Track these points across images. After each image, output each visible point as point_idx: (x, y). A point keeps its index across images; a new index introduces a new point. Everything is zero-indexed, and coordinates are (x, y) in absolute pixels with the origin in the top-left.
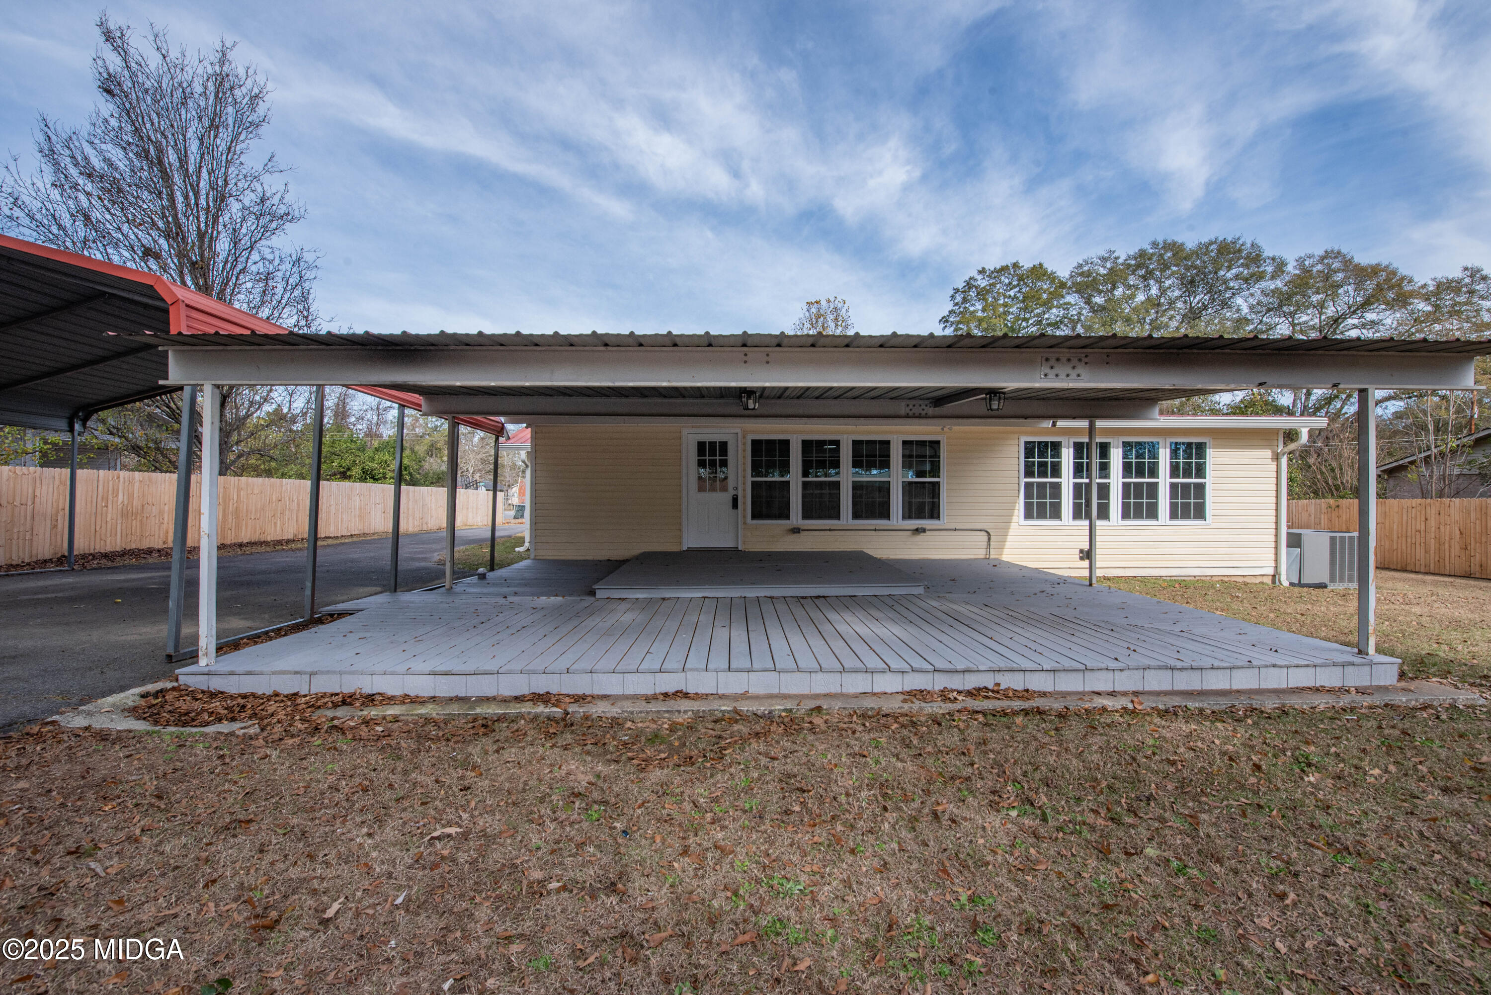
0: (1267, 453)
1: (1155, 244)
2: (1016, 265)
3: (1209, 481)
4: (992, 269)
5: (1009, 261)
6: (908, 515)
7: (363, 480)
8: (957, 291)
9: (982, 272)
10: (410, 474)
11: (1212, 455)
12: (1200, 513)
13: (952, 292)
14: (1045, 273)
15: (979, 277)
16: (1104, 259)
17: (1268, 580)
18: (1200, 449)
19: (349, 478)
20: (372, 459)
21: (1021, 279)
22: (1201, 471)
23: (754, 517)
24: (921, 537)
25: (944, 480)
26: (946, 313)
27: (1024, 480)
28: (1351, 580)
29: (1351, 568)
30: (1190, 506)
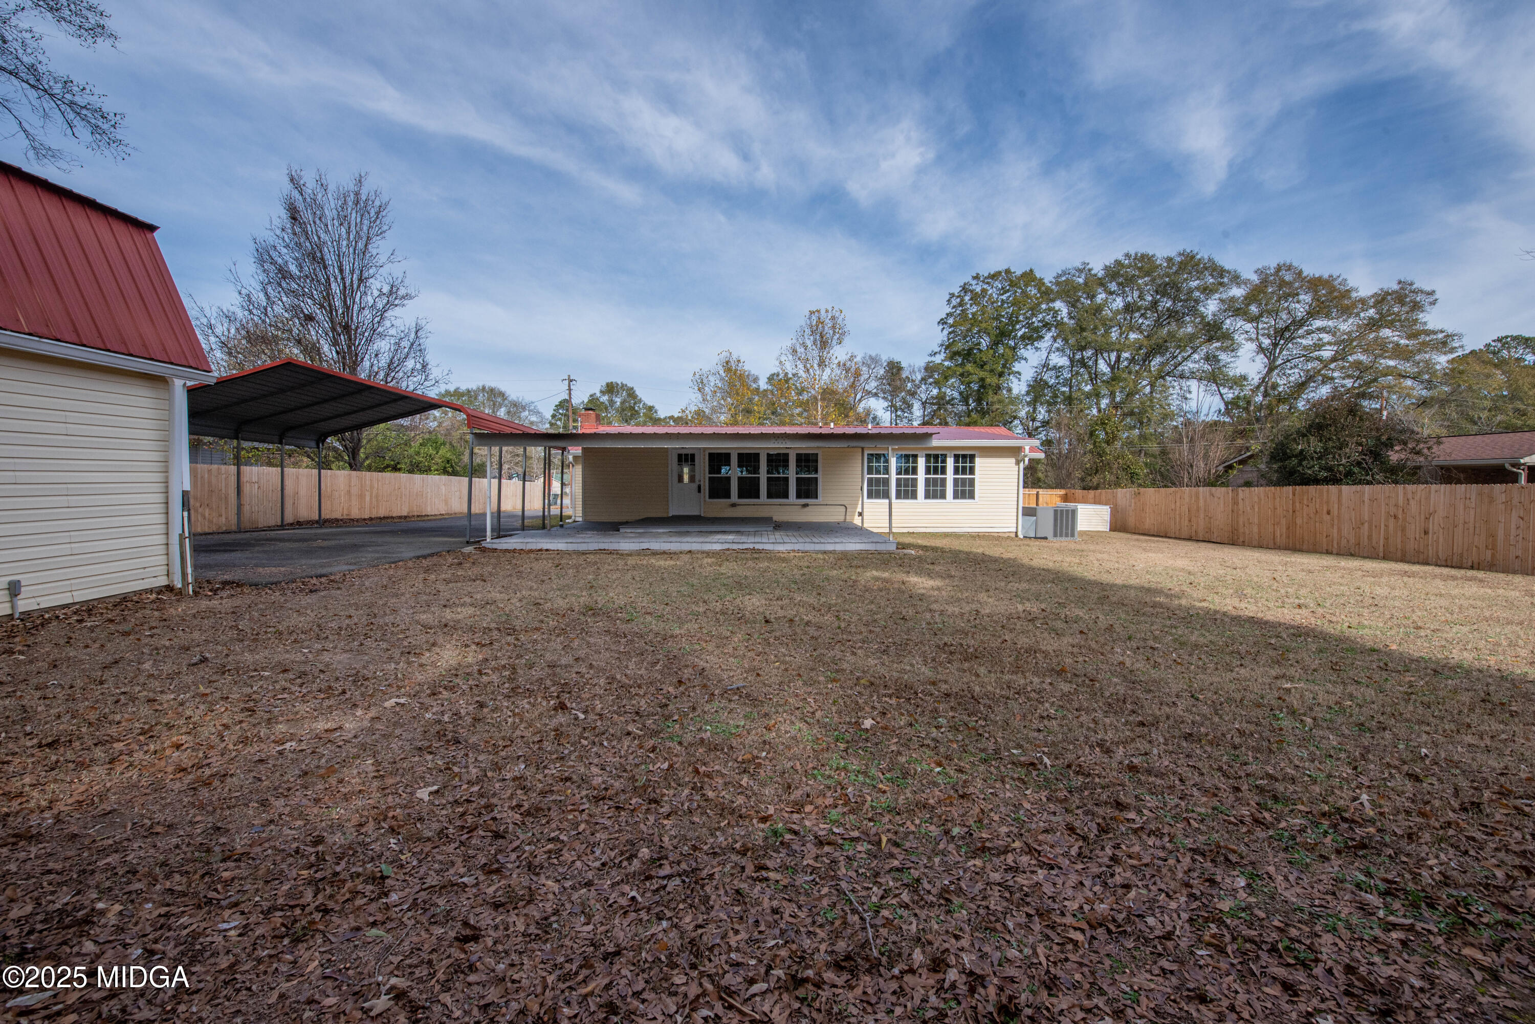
0: (1013, 460)
1: (1127, 255)
2: (1008, 271)
3: (978, 476)
4: (986, 275)
5: (1001, 267)
6: (799, 496)
7: (411, 472)
8: (952, 295)
9: (976, 277)
10: (452, 466)
11: (979, 462)
12: (971, 496)
13: (948, 297)
14: (1034, 279)
15: (974, 282)
16: (1080, 271)
17: (1013, 535)
18: (972, 457)
19: (399, 470)
20: (418, 453)
21: (1013, 284)
22: (972, 471)
23: (710, 497)
24: (806, 509)
25: (820, 475)
26: (944, 316)
27: (867, 476)
28: (1067, 536)
29: (1067, 528)
30: (965, 491)
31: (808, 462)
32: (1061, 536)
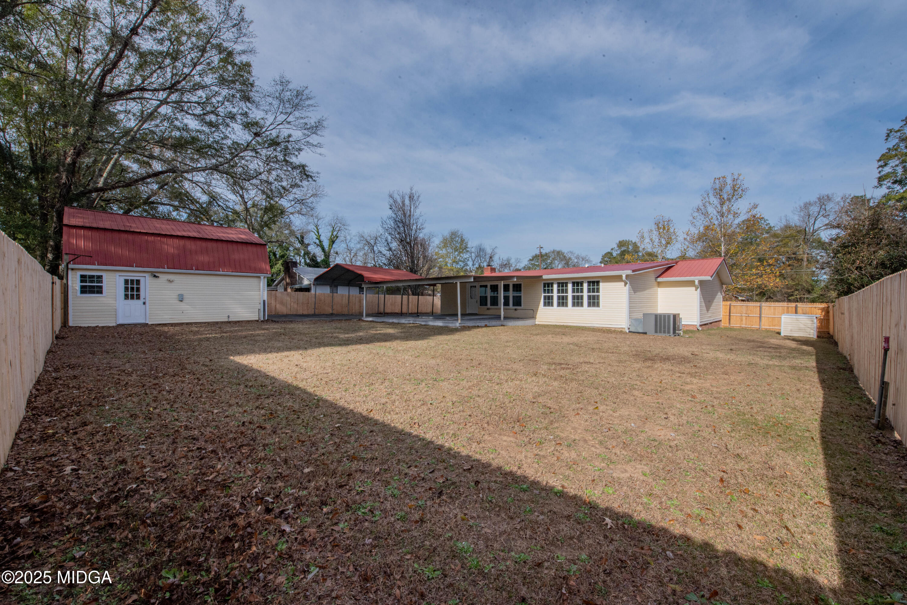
0: (623, 283)
3: (601, 294)
6: (514, 305)
11: (602, 285)
12: (598, 305)
17: (624, 330)
18: (598, 282)
22: (598, 291)
23: (479, 304)
24: (517, 311)
25: (522, 294)
27: (543, 295)
28: (664, 332)
29: (664, 328)
30: (594, 302)
31: (517, 288)
32: (660, 332)
